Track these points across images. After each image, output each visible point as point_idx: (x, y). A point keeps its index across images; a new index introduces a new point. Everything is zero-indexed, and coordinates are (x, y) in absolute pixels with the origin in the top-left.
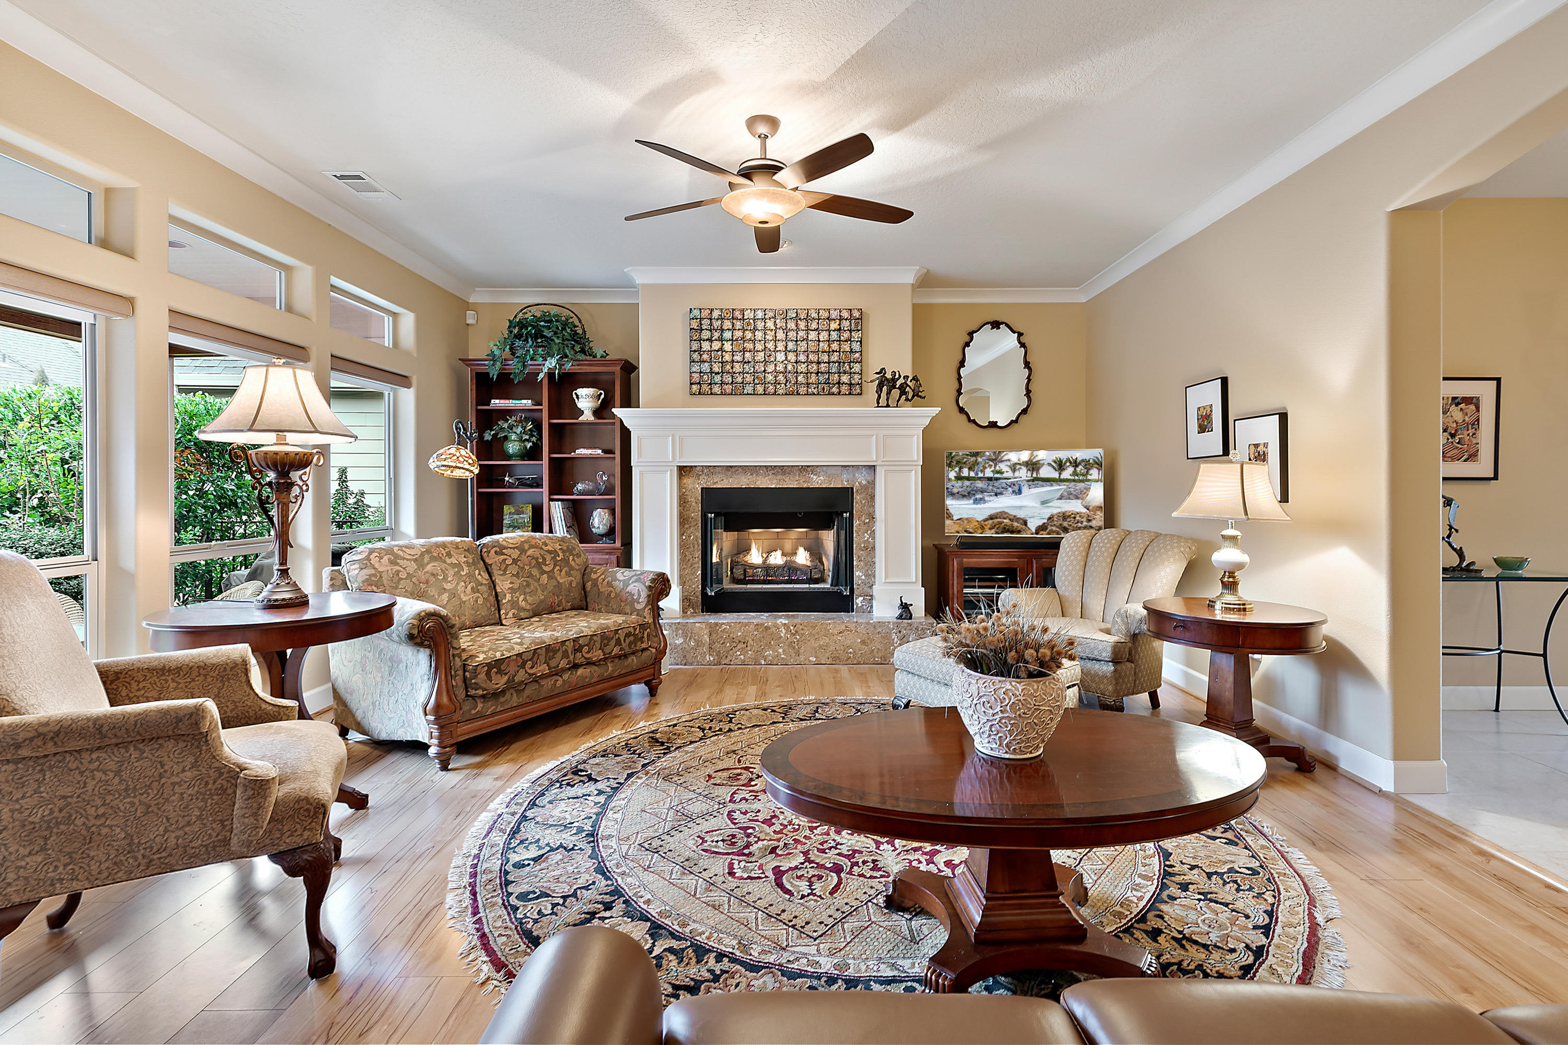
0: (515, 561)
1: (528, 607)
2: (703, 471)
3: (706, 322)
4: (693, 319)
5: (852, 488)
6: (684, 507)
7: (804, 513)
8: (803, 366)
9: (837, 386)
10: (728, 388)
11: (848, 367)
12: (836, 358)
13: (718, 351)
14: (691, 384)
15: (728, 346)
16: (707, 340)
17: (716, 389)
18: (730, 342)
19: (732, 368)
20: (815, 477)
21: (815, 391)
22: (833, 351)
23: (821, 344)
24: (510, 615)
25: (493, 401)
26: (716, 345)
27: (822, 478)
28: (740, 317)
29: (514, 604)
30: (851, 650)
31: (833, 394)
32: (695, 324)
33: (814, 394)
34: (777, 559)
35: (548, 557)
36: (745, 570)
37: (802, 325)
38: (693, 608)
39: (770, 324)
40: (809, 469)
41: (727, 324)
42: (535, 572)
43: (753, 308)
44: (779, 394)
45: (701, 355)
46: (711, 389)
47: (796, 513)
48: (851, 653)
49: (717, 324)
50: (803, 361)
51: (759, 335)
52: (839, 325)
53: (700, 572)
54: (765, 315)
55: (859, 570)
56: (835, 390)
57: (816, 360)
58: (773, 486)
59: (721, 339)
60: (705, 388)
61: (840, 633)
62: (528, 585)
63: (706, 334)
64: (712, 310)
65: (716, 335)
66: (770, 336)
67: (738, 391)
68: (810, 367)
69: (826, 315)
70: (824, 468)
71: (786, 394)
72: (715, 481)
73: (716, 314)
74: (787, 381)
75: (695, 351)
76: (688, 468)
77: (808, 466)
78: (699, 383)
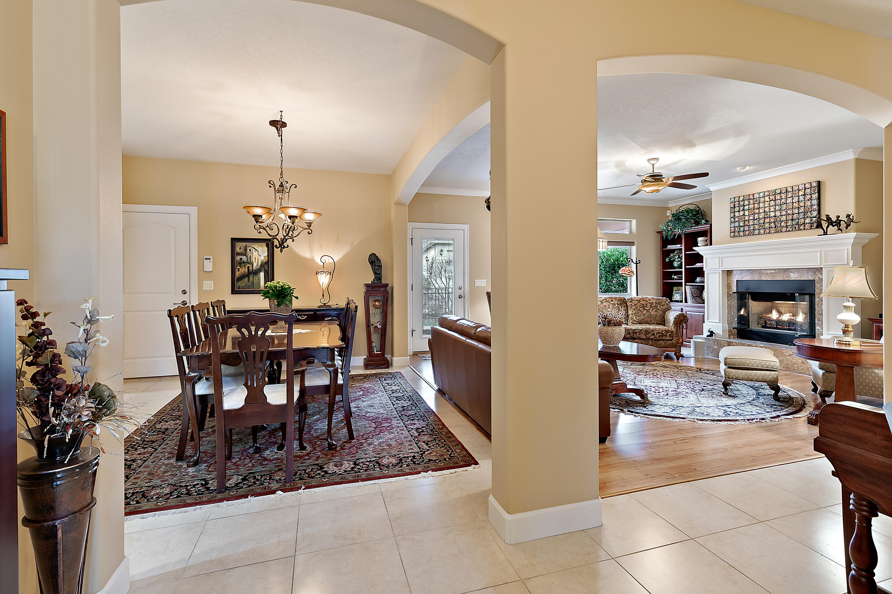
0: (635, 305)
1: (637, 320)
2: (737, 273)
3: (737, 203)
4: (731, 203)
5: (815, 280)
6: (729, 289)
7: (790, 293)
8: (784, 217)
9: (803, 225)
10: (747, 233)
11: (809, 214)
12: (802, 211)
13: (742, 216)
14: (731, 233)
15: (747, 213)
16: (737, 211)
17: (741, 234)
18: (748, 211)
19: (749, 223)
20: (792, 274)
21: (791, 230)
22: (801, 207)
23: (794, 204)
24: (630, 322)
25: (668, 246)
26: (742, 213)
27: (796, 275)
28: (752, 198)
29: (632, 319)
30: (796, 365)
31: (801, 230)
32: (732, 205)
33: (790, 231)
34: (786, 317)
35: (648, 305)
36: (765, 322)
37: (783, 196)
38: (733, 336)
39: (767, 199)
40: (789, 270)
41: (746, 202)
42: (641, 309)
43: (758, 192)
44: (771, 233)
45: (735, 219)
46: (739, 234)
47: (786, 293)
48: (795, 367)
49: (741, 203)
50: (784, 214)
51: (761, 205)
52: (805, 192)
53: (736, 319)
54: (764, 194)
55: (819, 326)
56: (802, 227)
57: (791, 213)
58: (770, 279)
59: (743, 210)
60: (737, 234)
61: (790, 355)
62: (638, 313)
63: (737, 209)
64: (740, 197)
65: (741, 208)
66: (767, 204)
67: (751, 233)
68: (788, 217)
69: (797, 188)
70: (798, 269)
71: (775, 232)
72: (742, 277)
73: (741, 199)
74: (776, 226)
75: (732, 217)
76: (731, 271)
77: (788, 269)
78: (734, 232)
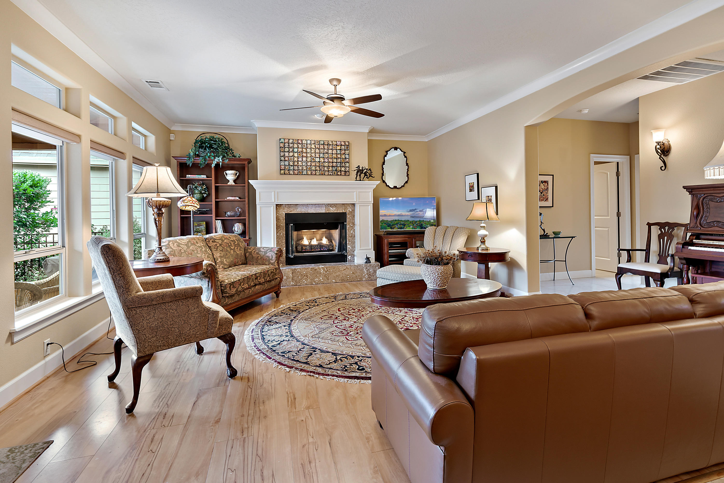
0: (220, 245)
1: (227, 264)
2: (286, 206)
3: (287, 144)
4: (281, 143)
5: (346, 213)
6: (278, 221)
7: (327, 223)
8: (326, 163)
9: (340, 172)
10: (296, 172)
11: (344, 164)
12: (340, 161)
13: (292, 156)
14: (281, 170)
15: (296, 155)
16: (287, 152)
17: (291, 172)
18: (297, 153)
19: (298, 164)
20: (331, 208)
21: (331, 174)
22: (338, 158)
23: (334, 155)
24: (221, 267)
25: (187, 176)
26: (291, 154)
27: (334, 209)
28: (301, 143)
29: (222, 262)
30: (348, 276)
31: (338, 175)
32: (282, 145)
33: (331, 175)
34: (314, 242)
35: (232, 243)
36: (302, 247)
37: (326, 147)
38: (282, 264)
39: (313, 146)
40: (329, 205)
41: (296, 146)
42: (228, 249)
43: (306, 139)
44: (317, 175)
45: (285, 158)
46: (289, 172)
47: (323, 223)
48: (348, 277)
49: (291, 145)
50: (327, 161)
51: (309, 150)
52: (340, 147)
53: (285, 248)
54: (311, 142)
55: (349, 245)
56: (339, 173)
57: (331, 161)
58: (315, 212)
59: (293, 151)
60: (287, 172)
61: (344, 270)
62: (227, 255)
63: (287, 149)
64: (289, 139)
65: (291, 150)
66: (313, 151)
67: (300, 173)
68: (329, 164)
69: (335, 143)
70: (335, 205)
71: (320, 175)
72: (291, 210)
73: (291, 141)
74: (320, 169)
75: (282, 156)
76: (279, 205)
77: (328, 204)
78: (284, 170)
